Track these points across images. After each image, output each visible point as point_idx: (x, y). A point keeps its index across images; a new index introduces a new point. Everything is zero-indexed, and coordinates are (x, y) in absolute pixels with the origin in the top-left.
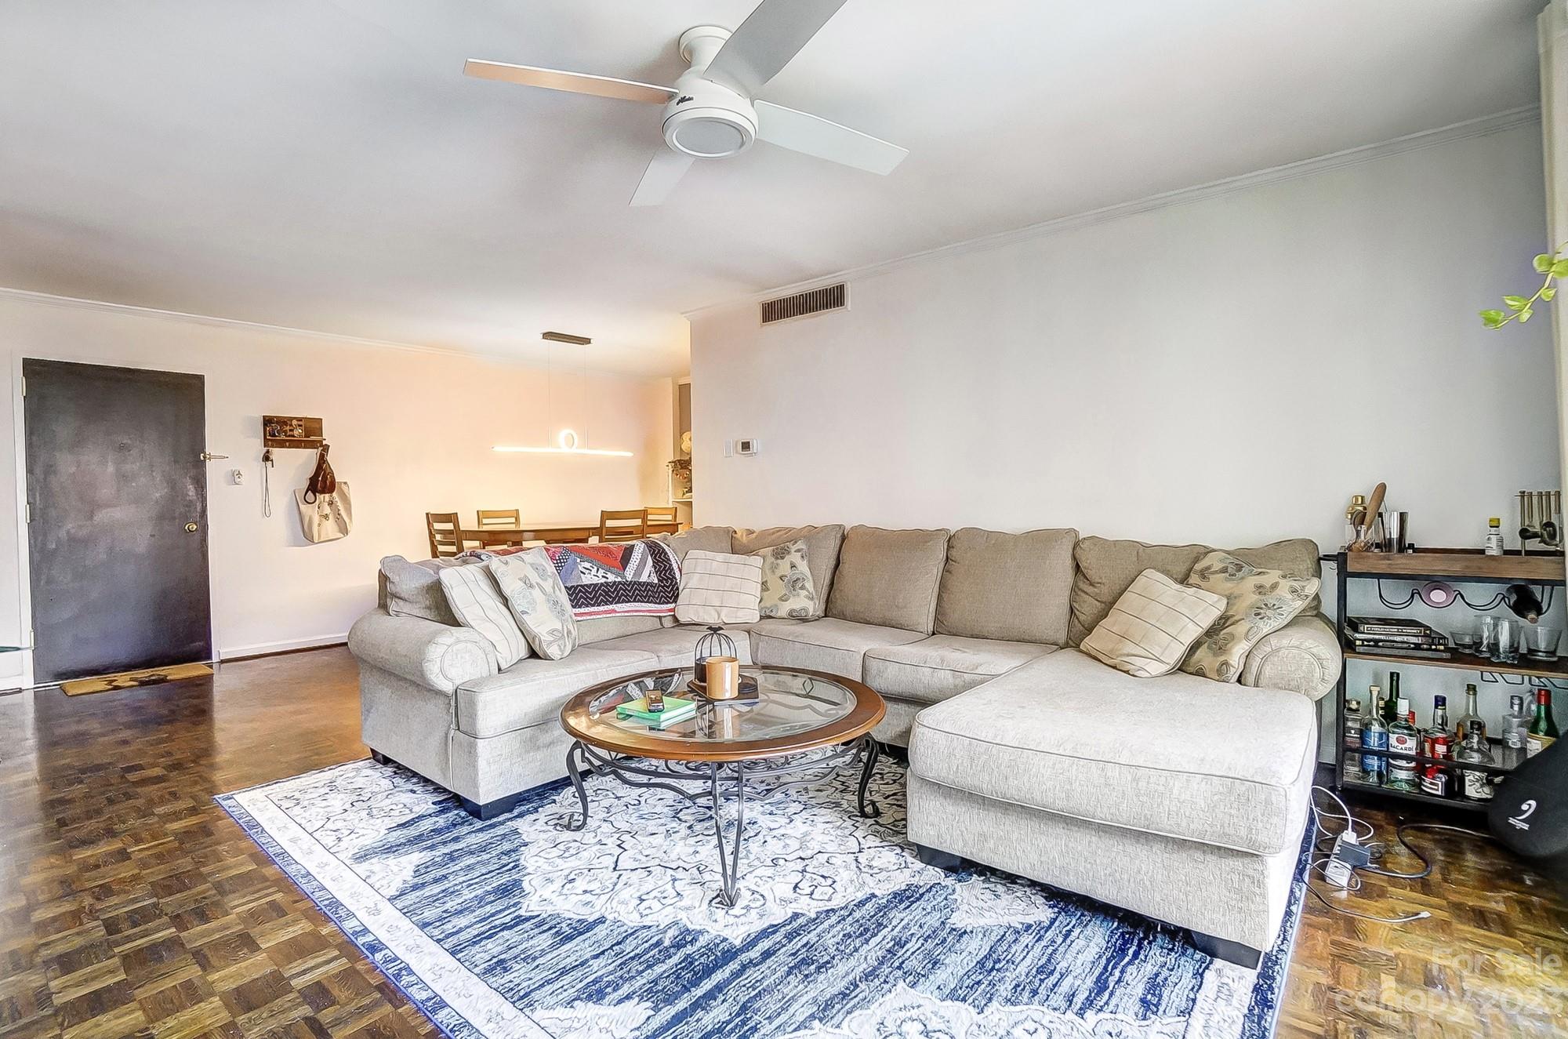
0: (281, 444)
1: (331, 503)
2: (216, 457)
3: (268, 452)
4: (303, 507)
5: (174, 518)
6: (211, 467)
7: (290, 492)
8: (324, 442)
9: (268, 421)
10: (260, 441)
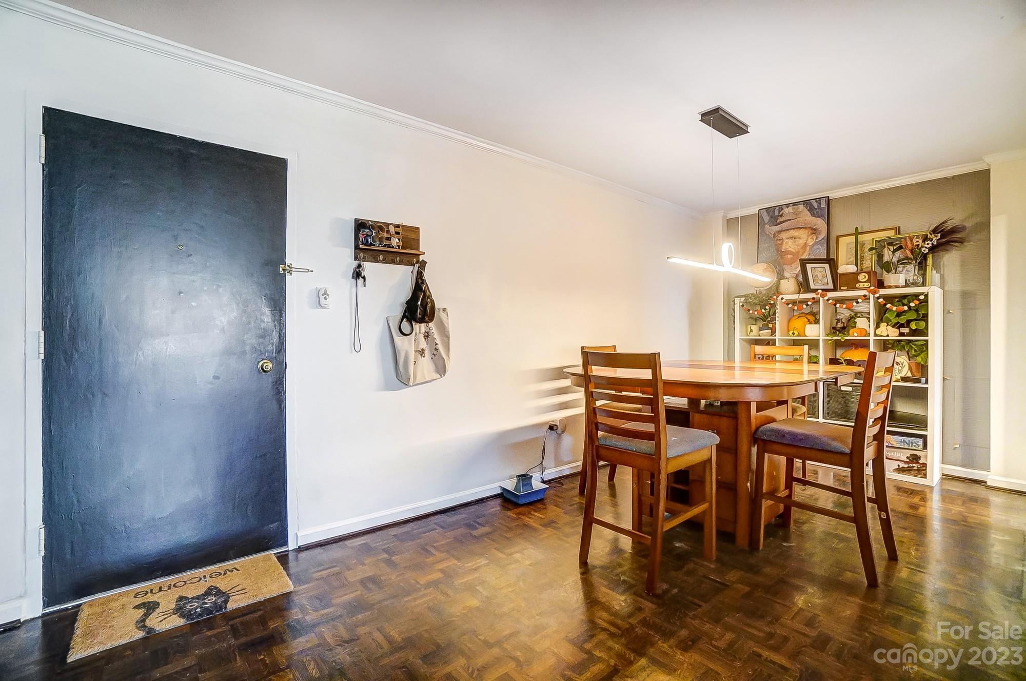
0: (374, 256)
1: (427, 336)
2: (299, 270)
3: (359, 266)
4: (399, 339)
5: (244, 353)
6: (292, 282)
7: (383, 322)
8: (421, 258)
9: (360, 225)
10: (350, 251)
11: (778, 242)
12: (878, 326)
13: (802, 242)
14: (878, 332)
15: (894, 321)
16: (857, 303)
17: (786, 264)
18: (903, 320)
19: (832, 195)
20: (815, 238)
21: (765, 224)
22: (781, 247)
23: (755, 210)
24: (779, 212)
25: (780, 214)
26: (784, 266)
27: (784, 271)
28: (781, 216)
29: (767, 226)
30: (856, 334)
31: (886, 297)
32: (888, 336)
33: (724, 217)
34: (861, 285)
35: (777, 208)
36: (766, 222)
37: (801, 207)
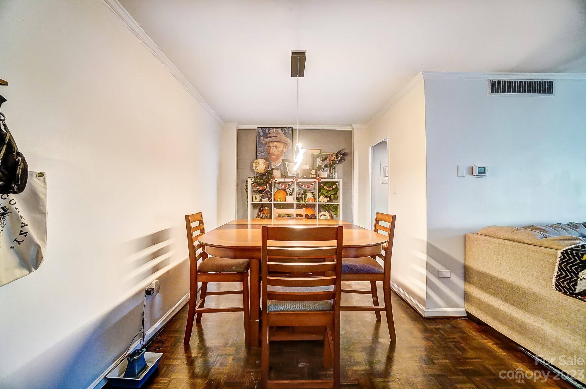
11: (268, 147)
12: (319, 197)
13: (280, 149)
14: (320, 200)
15: (326, 194)
16: (312, 185)
17: (273, 161)
18: (329, 194)
19: (294, 128)
20: (286, 148)
21: (261, 136)
22: (270, 151)
23: (254, 127)
24: (269, 131)
25: (269, 132)
26: (272, 162)
27: (271, 165)
28: (270, 133)
29: (262, 138)
30: (311, 201)
31: (324, 183)
32: (323, 202)
33: (237, 128)
34: (312, 176)
35: (267, 129)
36: (261, 135)
37: (280, 130)
